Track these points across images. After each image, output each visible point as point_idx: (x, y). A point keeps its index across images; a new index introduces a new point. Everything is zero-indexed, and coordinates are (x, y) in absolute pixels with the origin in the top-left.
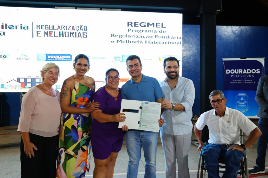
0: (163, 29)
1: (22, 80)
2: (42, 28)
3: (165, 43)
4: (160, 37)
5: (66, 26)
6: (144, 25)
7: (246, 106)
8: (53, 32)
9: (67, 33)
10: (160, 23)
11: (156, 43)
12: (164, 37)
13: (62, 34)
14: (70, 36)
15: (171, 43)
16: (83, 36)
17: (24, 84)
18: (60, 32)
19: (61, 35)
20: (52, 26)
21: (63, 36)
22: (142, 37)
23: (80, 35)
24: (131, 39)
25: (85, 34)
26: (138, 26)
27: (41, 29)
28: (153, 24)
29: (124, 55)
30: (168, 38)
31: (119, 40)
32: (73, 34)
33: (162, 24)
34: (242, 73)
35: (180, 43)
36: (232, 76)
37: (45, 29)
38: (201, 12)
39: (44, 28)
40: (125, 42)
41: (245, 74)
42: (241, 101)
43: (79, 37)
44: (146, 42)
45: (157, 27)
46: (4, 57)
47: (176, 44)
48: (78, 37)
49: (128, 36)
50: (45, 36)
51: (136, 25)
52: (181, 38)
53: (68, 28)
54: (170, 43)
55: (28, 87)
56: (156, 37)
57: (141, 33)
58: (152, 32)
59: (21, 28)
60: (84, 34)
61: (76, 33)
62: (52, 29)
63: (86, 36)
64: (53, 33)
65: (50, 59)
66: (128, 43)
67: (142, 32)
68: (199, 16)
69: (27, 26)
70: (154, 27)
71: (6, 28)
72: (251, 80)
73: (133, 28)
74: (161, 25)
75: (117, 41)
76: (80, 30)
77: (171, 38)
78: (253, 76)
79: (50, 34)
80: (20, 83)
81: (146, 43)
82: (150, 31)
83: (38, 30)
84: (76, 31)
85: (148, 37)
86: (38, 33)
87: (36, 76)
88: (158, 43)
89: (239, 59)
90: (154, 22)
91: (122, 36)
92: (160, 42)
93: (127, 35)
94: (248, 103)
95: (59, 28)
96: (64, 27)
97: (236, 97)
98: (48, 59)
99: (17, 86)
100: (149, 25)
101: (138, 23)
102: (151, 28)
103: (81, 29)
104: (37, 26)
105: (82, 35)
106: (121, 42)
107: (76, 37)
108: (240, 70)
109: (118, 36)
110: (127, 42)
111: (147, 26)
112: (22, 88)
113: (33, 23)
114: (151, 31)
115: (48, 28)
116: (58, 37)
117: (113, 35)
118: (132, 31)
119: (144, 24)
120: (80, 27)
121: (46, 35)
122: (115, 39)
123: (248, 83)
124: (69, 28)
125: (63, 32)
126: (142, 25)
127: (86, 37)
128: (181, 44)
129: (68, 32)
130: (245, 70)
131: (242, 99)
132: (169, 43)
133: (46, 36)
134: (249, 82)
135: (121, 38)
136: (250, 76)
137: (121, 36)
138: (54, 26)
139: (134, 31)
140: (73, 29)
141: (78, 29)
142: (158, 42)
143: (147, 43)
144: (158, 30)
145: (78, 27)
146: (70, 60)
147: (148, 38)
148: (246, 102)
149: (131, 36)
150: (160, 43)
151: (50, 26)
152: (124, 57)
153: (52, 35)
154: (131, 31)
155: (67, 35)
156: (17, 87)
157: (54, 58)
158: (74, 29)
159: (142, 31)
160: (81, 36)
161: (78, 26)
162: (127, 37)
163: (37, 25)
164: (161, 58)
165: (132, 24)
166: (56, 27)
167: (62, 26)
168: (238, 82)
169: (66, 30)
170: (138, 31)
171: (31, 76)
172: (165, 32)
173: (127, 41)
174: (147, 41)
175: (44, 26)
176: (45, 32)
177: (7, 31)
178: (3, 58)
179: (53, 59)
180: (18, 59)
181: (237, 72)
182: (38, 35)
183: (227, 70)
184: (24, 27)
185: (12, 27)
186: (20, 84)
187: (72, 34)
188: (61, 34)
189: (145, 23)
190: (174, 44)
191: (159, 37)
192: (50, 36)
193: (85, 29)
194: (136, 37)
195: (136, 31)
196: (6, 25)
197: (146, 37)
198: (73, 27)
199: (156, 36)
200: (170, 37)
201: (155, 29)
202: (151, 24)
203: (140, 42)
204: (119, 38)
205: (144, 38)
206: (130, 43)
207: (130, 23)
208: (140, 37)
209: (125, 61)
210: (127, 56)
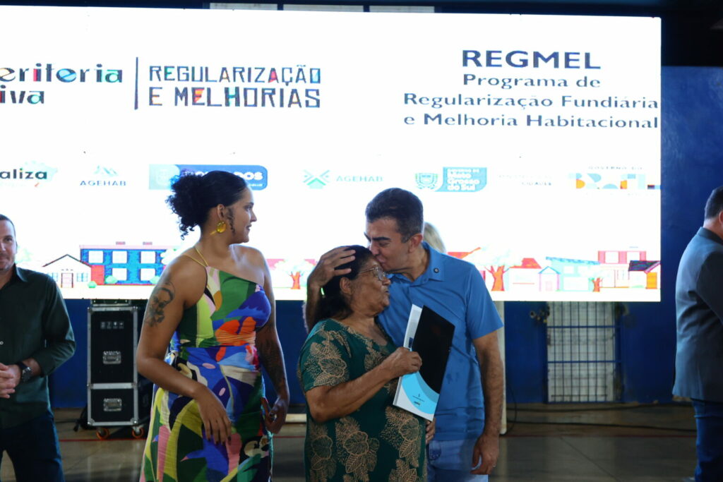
0: (591, 74)
1: (96, 258)
2: (169, 77)
3: (600, 123)
4: (579, 103)
5: (250, 70)
6: (521, 60)
8: (203, 89)
9: (253, 92)
10: (578, 54)
11: (567, 123)
12: (593, 104)
13: (234, 97)
14: (263, 104)
15: (621, 124)
16: (307, 102)
17: (101, 270)
18: (227, 90)
19: (232, 101)
20: (201, 68)
21: (238, 104)
22: (516, 102)
23: (295, 99)
24: (473, 112)
25: (313, 94)
26: (500, 66)
27: (166, 79)
28: (555, 55)
29: (451, 168)
30: (610, 105)
31: (433, 113)
32: (273, 96)
33: (587, 56)
35: (653, 124)
37: (179, 80)
39: (174, 74)
40: (454, 120)
43: (292, 105)
44: (529, 120)
45: (567, 66)
46: (39, 178)
47: (638, 126)
48: (289, 106)
49: (463, 101)
50: (176, 104)
51: (493, 62)
52: (656, 104)
53: (255, 74)
54: (617, 124)
55: (116, 282)
56: (566, 103)
57: (510, 87)
58: (550, 83)
59: (99, 79)
60: (310, 93)
61: (282, 91)
62: (201, 80)
63: (318, 101)
64: (204, 93)
66: (466, 124)
67: (516, 84)
69: (119, 69)
70: (556, 65)
71: (49, 79)
73: (484, 72)
74: (582, 58)
75: (427, 116)
76: (297, 81)
77: (619, 104)
79: (195, 97)
80: (91, 266)
81: (529, 124)
82: (542, 83)
83: (155, 82)
84: (284, 83)
85: (536, 101)
86: (155, 92)
87: (144, 243)
88: (572, 125)
90: (556, 51)
91: (443, 100)
92: (579, 120)
93: (460, 96)
95: (225, 76)
96: (241, 73)
99: (80, 276)
100: (540, 59)
101: (500, 52)
102: (546, 69)
103: (301, 77)
104: (151, 71)
105: (303, 99)
106: (440, 122)
107: (282, 105)
109: (428, 100)
110: (459, 123)
111: (531, 62)
112: (94, 283)
113: (137, 59)
114: (546, 82)
115: (187, 75)
116: (221, 105)
117: (411, 97)
118: (480, 80)
119: (523, 57)
120: (295, 71)
121: (181, 99)
122: (418, 111)
124: (260, 74)
125: (237, 89)
126: (516, 59)
127: (318, 105)
128: (656, 126)
129: (256, 90)
132: (611, 122)
133: (181, 102)
135: (441, 106)
137: (440, 99)
138: (207, 69)
139: (484, 82)
140: (274, 79)
141: (291, 79)
142: (573, 121)
143: (534, 124)
144: (572, 75)
145: (289, 70)
146: (261, 185)
147: (537, 104)
149: (475, 102)
150: (579, 125)
151: (193, 69)
152: (449, 175)
153: (199, 101)
154: (476, 81)
155: (251, 101)
156: (80, 279)
158: (276, 79)
159: (513, 81)
160: (299, 102)
161: (291, 69)
162: (460, 103)
163: (151, 68)
164: (581, 179)
165: (479, 59)
166: (214, 74)
167: (234, 69)
169: (249, 80)
170: (501, 84)
171: (127, 244)
172: (598, 82)
173: (459, 116)
174: (534, 117)
175: (176, 69)
176: (177, 90)
177: (52, 88)
178: (35, 178)
180: (82, 183)
182: (155, 100)
184: (109, 73)
185: (68, 73)
186: (87, 270)
187: (267, 97)
188: (232, 97)
189: (525, 53)
190: (630, 126)
191: (576, 102)
192: (194, 103)
193: (315, 79)
194: (493, 102)
195: (494, 82)
196: (49, 67)
197: (530, 104)
198: (273, 70)
199: (564, 98)
200: (616, 103)
201: (562, 72)
202: (546, 57)
203: (506, 122)
204: (433, 106)
205: (522, 106)
206: (473, 123)
207: (471, 55)
208: (507, 104)
209: (454, 191)
210: (459, 171)
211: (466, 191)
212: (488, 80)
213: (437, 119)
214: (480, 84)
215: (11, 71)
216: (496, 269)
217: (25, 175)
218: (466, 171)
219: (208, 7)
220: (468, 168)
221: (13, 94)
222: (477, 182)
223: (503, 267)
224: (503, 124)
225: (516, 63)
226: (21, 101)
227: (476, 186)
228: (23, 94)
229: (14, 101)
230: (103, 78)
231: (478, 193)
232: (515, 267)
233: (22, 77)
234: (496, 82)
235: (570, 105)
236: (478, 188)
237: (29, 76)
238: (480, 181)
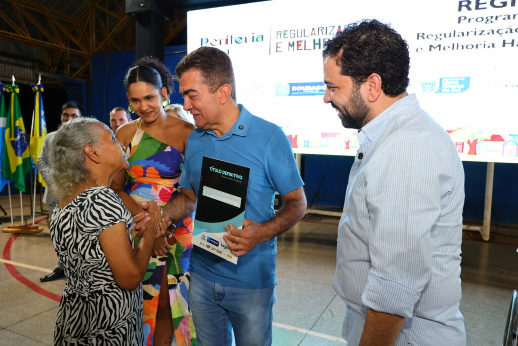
2: (285, 36)
5: (327, 28)
6: (501, 3)
8: (302, 41)
13: (318, 44)
18: (314, 41)
19: (317, 46)
20: (302, 30)
21: (320, 48)
22: (495, 32)
24: (463, 41)
26: (485, 8)
29: (445, 78)
31: (435, 44)
37: (290, 37)
39: (288, 35)
40: (449, 47)
44: (504, 43)
49: (456, 35)
50: (288, 50)
51: (481, 6)
53: (329, 30)
57: (492, 22)
59: (253, 41)
62: (301, 37)
64: (303, 43)
65: (295, 93)
66: (457, 49)
67: (496, 19)
69: (262, 34)
71: (231, 43)
73: (473, 14)
75: (431, 46)
79: (298, 45)
81: (504, 46)
83: (279, 40)
85: (511, 30)
86: (279, 45)
91: (443, 35)
93: (455, 31)
95: (314, 33)
96: (322, 30)
98: (292, 93)
104: (277, 34)
106: (440, 50)
109: (432, 36)
110: (453, 49)
111: (509, 3)
113: (271, 28)
115: (295, 34)
116: (311, 49)
117: (421, 35)
118: (470, 20)
121: (291, 47)
122: (425, 43)
124: (332, 30)
125: (320, 40)
126: (497, 2)
133: (291, 49)
135: (441, 39)
137: (440, 35)
138: (304, 30)
139: (473, 21)
143: (508, 46)
149: (465, 34)
151: (297, 30)
152: (443, 82)
153: (300, 48)
154: (467, 20)
157: (302, 91)
159: (494, 18)
162: (454, 36)
163: (277, 32)
165: (470, 6)
166: (308, 32)
167: (319, 28)
169: (327, 34)
170: (485, 20)
173: (453, 45)
174: (509, 41)
175: (289, 31)
176: (289, 43)
177: (233, 47)
179: (301, 93)
182: (279, 49)
184: (258, 37)
185: (240, 39)
192: (298, 49)
194: (478, 33)
196: (232, 37)
197: (506, 32)
198: (339, 27)
203: (486, 46)
204: (436, 40)
205: (500, 34)
206: (463, 48)
207: (465, 3)
208: (488, 34)
209: (447, 92)
210: (451, 79)
211: (455, 92)
212: (475, 18)
213: (438, 48)
214: (469, 22)
216: (471, 142)
218: (455, 79)
220: (457, 78)
222: (463, 86)
223: (477, 140)
224: (484, 47)
225: (497, 5)
227: (462, 89)
230: (255, 40)
231: (463, 93)
232: (486, 140)
233: (220, 42)
234: (481, 19)
236: (462, 90)
237: (223, 42)
238: (465, 85)
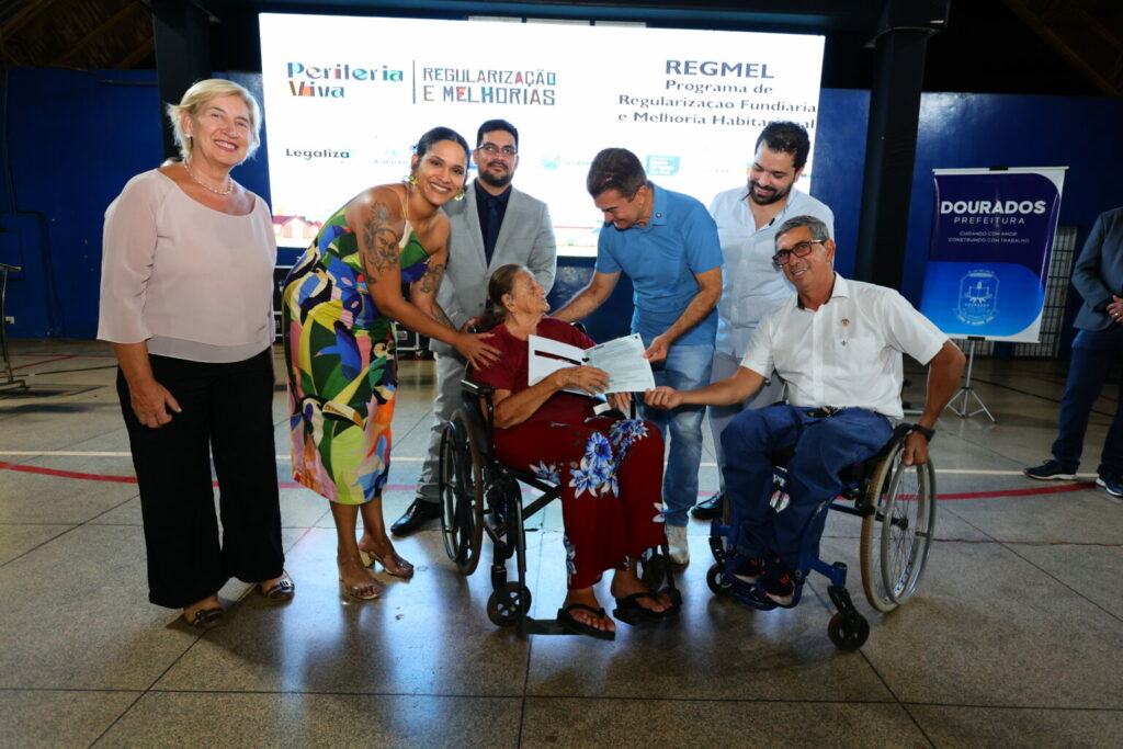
0: (766, 83)
2: (439, 77)
4: (755, 106)
5: (501, 73)
6: (712, 70)
7: (987, 308)
8: (464, 88)
9: (503, 91)
10: (757, 64)
12: (765, 107)
13: (489, 95)
14: (511, 101)
16: (545, 101)
18: (483, 89)
19: (488, 98)
20: (463, 70)
21: (491, 101)
22: (705, 104)
23: (535, 98)
24: (672, 111)
25: (549, 94)
26: (695, 74)
27: (436, 79)
28: (739, 66)
29: (653, 157)
31: (641, 112)
32: (519, 95)
33: (764, 67)
34: (988, 212)
35: (810, 125)
36: (956, 220)
37: (446, 80)
38: (885, 28)
39: (442, 76)
40: (657, 118)
41: (998, 214)
42: (974, 293)
43: (534, 103)
44: (715, 119)
45: (748, 75)
46: (343, 157)
48: (531, 103)
49: (665, 103)
50: (445, 100)
51: (690, 70)
52: (814, 109)
53: (505, 76)
56: (744, 106)
57: (702, 92)
58: (733, 89)
59: (385, 78)
60: (547, 93)
61: (525, 91)
62: (463, 81)
63: (553, 100)
64: (466, 92)
66: (666, 121)
67: (707, 89)
68: (871, 45)
69: (400, 69)
70: (739, 74)
71: (347, 77)
72: (1015, 234)
73: (682, 79)
74: (760, 69)
75: (636, 114)
76: (537, 83)
78: (1022, 221)
79: (460, 94)
81: (714, 122)
82: (727, 89)
83: (428, 82)
84: (527, 85)
85: (721, 104)
86: (428, 90)
89: (985, 171)
90: (740, 62)
91: (650, 101)
92: (753, 121)
93: (663, 98)
94: (995, 298)
95: (481, 77)
96: (494, 75)
97: (962, 281)
101: (696, 62)
102: (731, 78)
103: (540, 80)
104: (425, 72)
105: (542, 98)
106: (646, 120)
107: (525, 102)
108: (983, 203)
109: (638, 101)
110: (661, 120)
111: (719, 71)
113: (414, 62)
114: (730, 88)
115: (453, 76)
117: (625, 98)
118: (679, 85)
119: (714, 67)
120: (536, 75)
121: (449, 96)
122: (629, 110)
123: (1005, 240)
124: (509, 76)
125: (491, 89)
126: (708, 69)
127: (553, 103)
128: (812, 127)
129: (505, 90)
130: (999, 204)
131: (979, 286)
133: (448, 98)
134: (1007, 237)
135: (647, 106)
136: (1013, 220)
137: (648, 101)
138: (468, 72)
139: (682, 87)
140: (519, 81)
141: (533, 81)
143: (719, 123)
144: (751, 83)
145: (531, 74)
147: (721, 107)
148: (989, 296)
149: (674, 103)
150: (753, 124)
151: (457, 70)
152: (651, 162)
153: (463, 97)
154: (676, 86)
155: (502, 98)
158: (521, 81)
159: (704, 87)
160: (538, 100)
162: (662, 104)
163: (425, 70)
165: (679, 68)
166: (474, 75)
167: (489, 72)
168: (972, 237)
169: (500, 81)
170: (695, 89)
172: (771, 89)
173: (661, 115)
174: (719, 117)
175: (444, 70)
176: (445, 88)
177: (349, 84)
178: (340, 157)
180: (376, 162)
181: (973, 208)
182: (428, 96)
183: (944, 204)
184: (392, 73)
185: (361, 73)
187: (514, 96)
189: (716, 64)
192: (458, 99)
193: (551, 81)
194: (688, 103)
195: (689, 87)
196: (347, 68)
197: (717, 106)
198: (519, 74)
199: (743, 102)
200: (783, 107)
201: (743, 81)
202: (732, 67)
203: (697, 121)
204: (641, 106)
205: (710, 107)
206: (672, 121)
207: (673, 64)
208: (698, 105)
209: (655, 174)
210: (659, 159)
211: (663, 175)
212: (685, 85)
213: (644, 117)
214: (678, 88)
215: (318, 70)
217: (333, 155)
218: (664, 159)
219: (467, 19)
220: (666, 157)
221: (320, 89)
222: (672, 168)
224: (695, 122)
225: (708, 72)
226: (327, 95)
227: (671, 171)
228: (328, 89)
229: (321, 95)
230: (388, 77)
231: (672, 176)
233: (326, 76)
234: (691, 87)
235: (747, 107)
236: (672, 173)
237: (332, 74)
238: (675, 167)
